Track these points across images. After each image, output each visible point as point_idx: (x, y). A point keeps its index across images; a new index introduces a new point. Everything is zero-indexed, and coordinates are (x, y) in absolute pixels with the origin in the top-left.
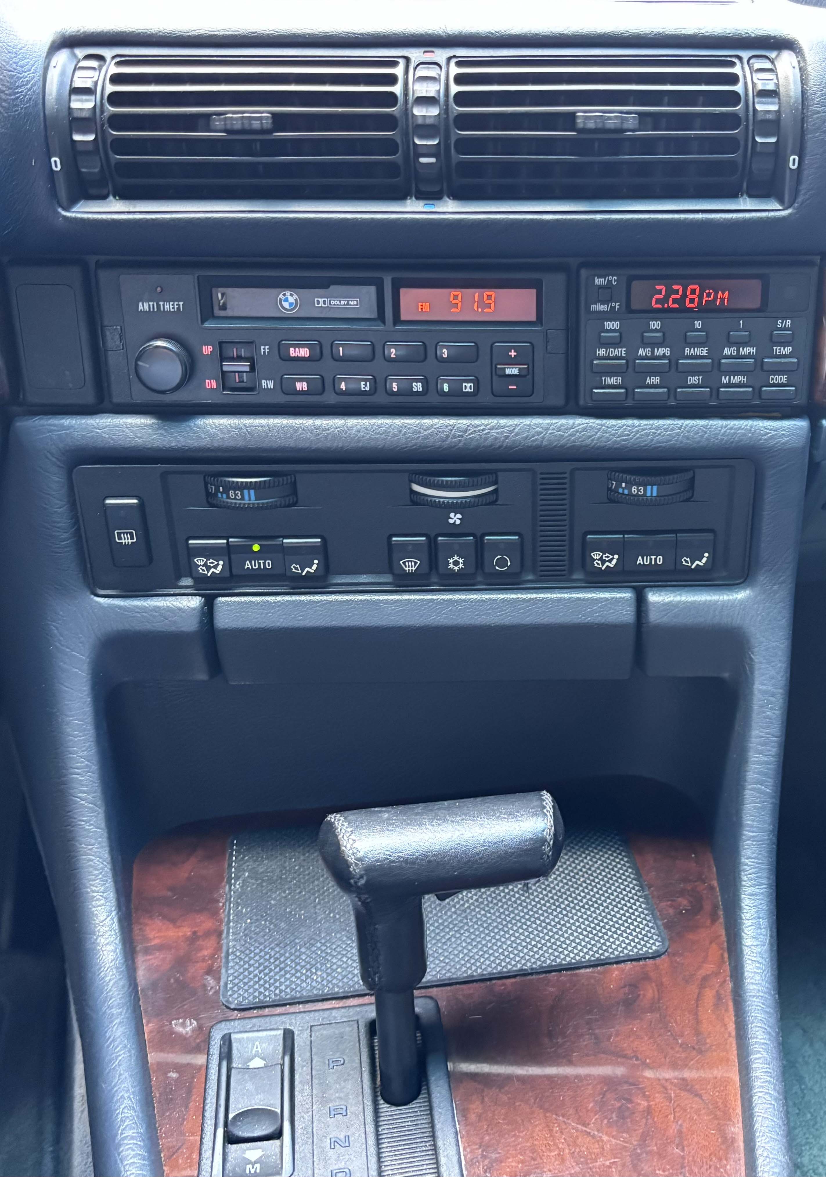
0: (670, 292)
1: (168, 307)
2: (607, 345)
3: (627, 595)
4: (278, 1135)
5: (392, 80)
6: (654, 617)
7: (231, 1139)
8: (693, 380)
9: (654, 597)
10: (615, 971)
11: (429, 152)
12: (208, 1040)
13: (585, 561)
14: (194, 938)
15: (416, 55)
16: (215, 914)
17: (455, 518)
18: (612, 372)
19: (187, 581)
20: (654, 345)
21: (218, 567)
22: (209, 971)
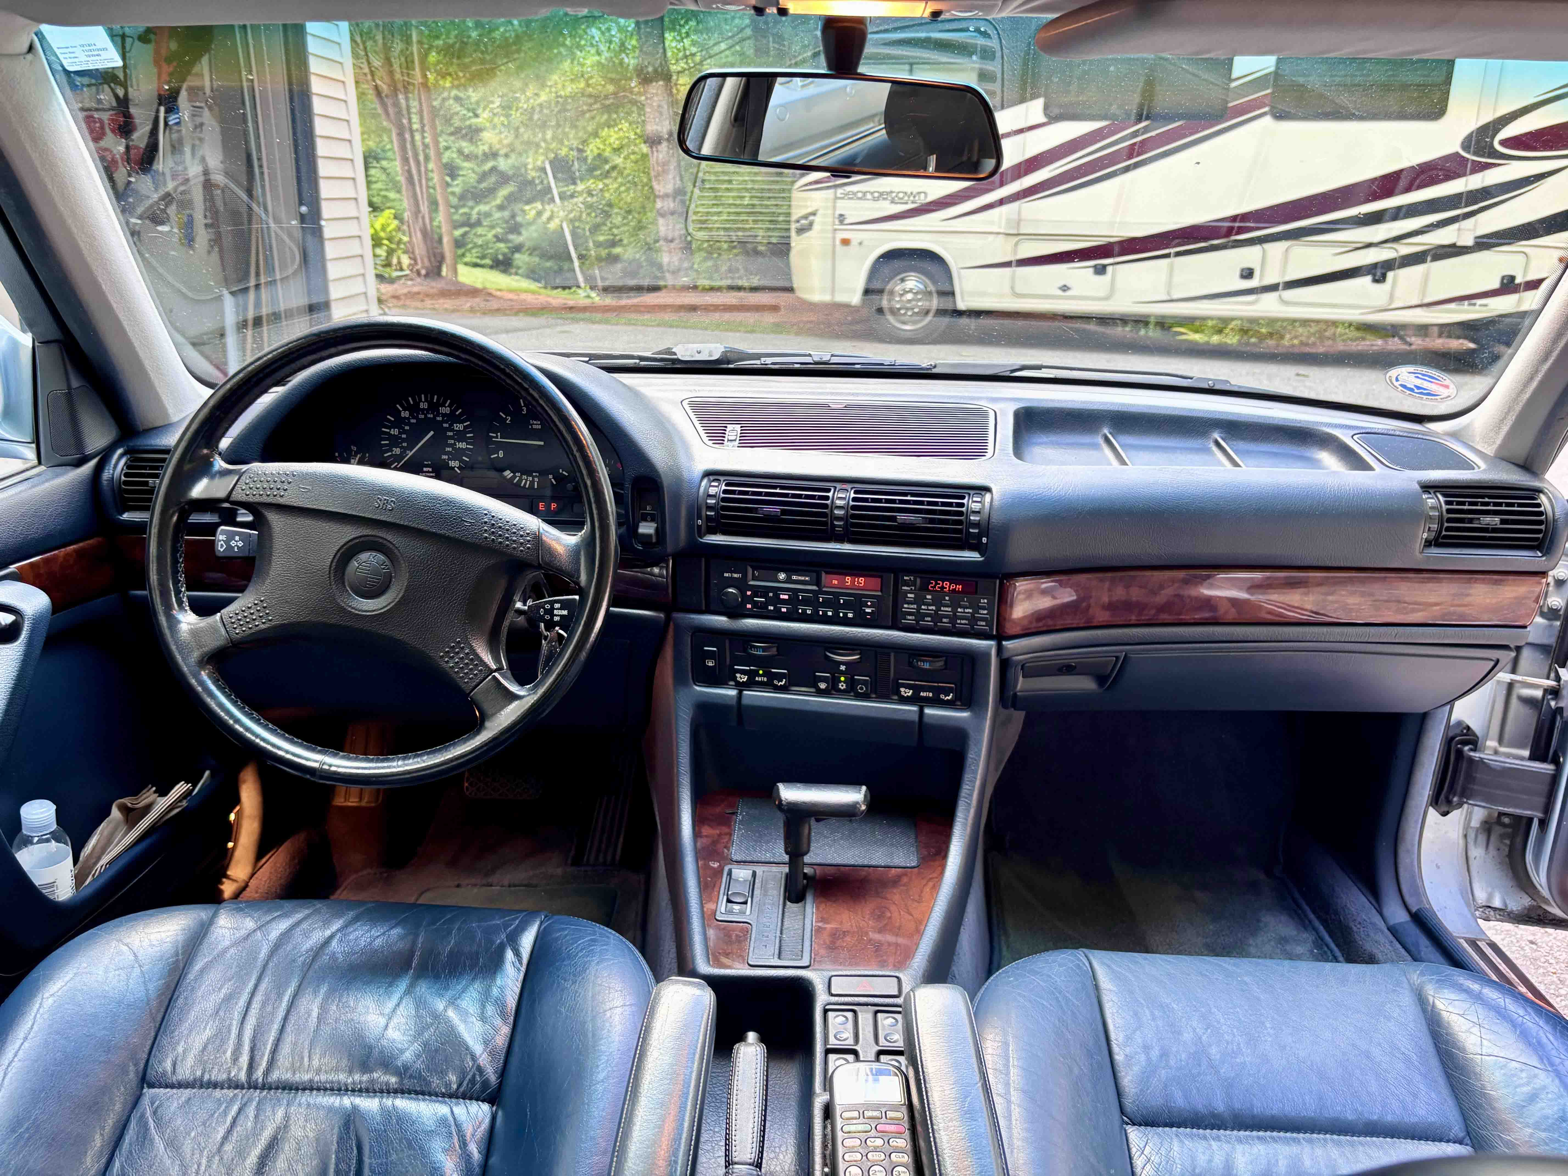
0: (937, 584)
1: (735, 575)
2: (909, 603)
3: (915, 708)
4: (745, 903)
5: (827, 498)
6: (926, 720)
7: (729, 901)
8: (945, 620)
9: (928, 711)
10: (893, 871)
11: (839, 526)
12: (722, 870)
13: (898, 693)
14: (720, 835)
15: (839, 486)
16: (729, 826)
17: (843, 668)
18: (910, 614)
19: (732, 683)
20: (928, 605)
21: (745, 678)
22: (725, 847)
